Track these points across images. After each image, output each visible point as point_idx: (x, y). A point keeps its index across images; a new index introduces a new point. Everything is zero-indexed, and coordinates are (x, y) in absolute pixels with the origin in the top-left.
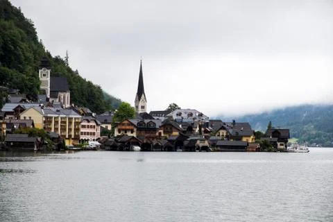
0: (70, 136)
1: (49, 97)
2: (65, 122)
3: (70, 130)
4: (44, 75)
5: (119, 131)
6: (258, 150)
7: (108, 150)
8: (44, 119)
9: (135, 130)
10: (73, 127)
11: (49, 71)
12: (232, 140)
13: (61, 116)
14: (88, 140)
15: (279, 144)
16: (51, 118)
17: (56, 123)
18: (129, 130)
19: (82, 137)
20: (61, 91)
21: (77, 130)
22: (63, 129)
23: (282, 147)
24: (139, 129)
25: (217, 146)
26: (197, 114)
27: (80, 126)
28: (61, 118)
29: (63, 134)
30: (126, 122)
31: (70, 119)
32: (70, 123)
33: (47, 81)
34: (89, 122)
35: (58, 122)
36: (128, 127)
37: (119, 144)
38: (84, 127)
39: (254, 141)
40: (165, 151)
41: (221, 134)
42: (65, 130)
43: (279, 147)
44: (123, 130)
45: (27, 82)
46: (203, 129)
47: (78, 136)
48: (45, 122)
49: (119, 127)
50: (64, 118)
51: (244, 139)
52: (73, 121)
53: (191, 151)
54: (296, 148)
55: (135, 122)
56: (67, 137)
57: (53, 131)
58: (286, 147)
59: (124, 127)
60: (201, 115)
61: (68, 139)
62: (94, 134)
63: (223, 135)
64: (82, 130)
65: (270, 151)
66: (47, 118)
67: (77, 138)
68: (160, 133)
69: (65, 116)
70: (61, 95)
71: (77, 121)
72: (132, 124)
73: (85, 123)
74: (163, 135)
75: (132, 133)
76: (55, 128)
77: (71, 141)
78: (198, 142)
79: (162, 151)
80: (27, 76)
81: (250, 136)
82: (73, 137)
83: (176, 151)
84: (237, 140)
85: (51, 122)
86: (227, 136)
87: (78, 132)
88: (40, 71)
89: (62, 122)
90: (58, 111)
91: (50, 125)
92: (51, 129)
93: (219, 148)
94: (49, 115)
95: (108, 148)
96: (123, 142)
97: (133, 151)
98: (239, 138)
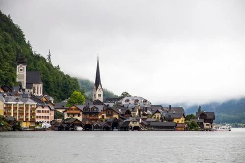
0: (27, 119)
1: (25, 88)
2: (23, 108)
3: (27, 114)
4: (21, 70)
5: (68, 115)
6: (186, 129)
7: (56, 130)
8: (5, 106)
9: (81, 113)
10: (29, 112)
11: (25, 67)
12: (165, 121)
13: (19, 103)
14: (43, 122)
15: (205, 124)
16: (11, 105)
17: (15, 108)
18: (76, 114)
19: (38, 120)
20: (35, 83)
21: (33, 114)
22: (21, 114)
23: (208, 127)
24: (84, 113)
25: (152, 126)
26: (142, 101)
27: (36, 111)
28: (20, 105)
29: (21, 118)
30: (74, 107)
31: (27, 105)
32: (27, 109)
33: (23, 75)
34: (43, 107)
35: (16, 108)
36: (75, 112)
37: (66, 125)
38: (39, 111)
39: (184, 122)
40: (103, 130)
41: (156, 117)
42: (23, 114)
43: (206, 126)
44: (72, 114)
45: (3, 76)
46: (142, 113)
47: (34, 119)
48: (5, 108)
49: (68, 112)
50: (22, 105)
51: (175, 121)
52: (30, 107)
53: (125, 130)
54: (218, 128)
55: (81, 107)
56: (24, 120)
57: (12, 115)
58: (212, 126)
59: (71, 112)
60: (145, 101)
61: (26, 121)
62: (48, 117)
63: (158, 118)
64: (38, 114)
65: (196, 130)
66: (7, 105)
67: (33, 121)
68: (103, 116)
69: (22, 103)
70: (35, 86)
71: (33, 107)
72: (79, 109)
73: (40, 109)
74: (105, 118)
75: (79, 116)
76: (14, 113)
77: (28, 123)
78: (131, 123)
79: (101, 130)
80: (3, 71)
81: (180, 118)
82: (29, 120)
83: (113, 130)
84: (169, 121)
85: (11, 108)
86: (161, 118)
87: (34, 116)
88: (17, 67)
89: (20, 108)
90: (17, 99)
91: (10, 110)
92: (10, 114)
93: (152, 128)
94: (8, 103)
95: (56, 129)
96: (69, 124)
97: (76, 130)
98: (171, 119)
